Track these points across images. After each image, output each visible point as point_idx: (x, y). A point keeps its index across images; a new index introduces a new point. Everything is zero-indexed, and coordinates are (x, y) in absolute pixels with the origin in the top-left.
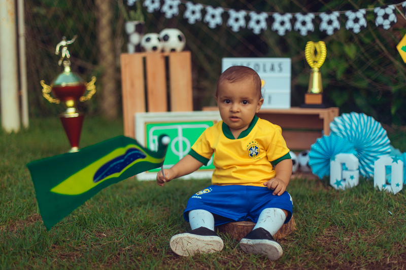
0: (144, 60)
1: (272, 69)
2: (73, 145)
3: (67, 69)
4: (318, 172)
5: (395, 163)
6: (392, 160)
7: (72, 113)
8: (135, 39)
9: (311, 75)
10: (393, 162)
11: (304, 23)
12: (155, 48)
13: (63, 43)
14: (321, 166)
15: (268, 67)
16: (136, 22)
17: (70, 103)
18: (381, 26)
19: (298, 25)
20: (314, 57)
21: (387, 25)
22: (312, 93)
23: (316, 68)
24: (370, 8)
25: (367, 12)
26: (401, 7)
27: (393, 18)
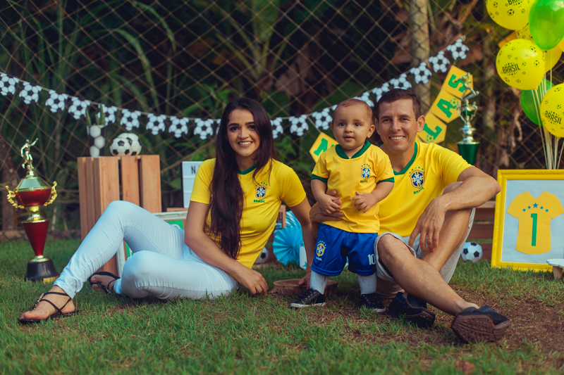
0: (120, 162)
2: (37, 254)
3: (31, 173)
4: (282, 259)
7: (37, 218)
8: (100, 142)
12: (127, 152)
13: (26, 146)
14: (285, 253)
16: (102, 126)
17: (35, 209)
18: (295, 133)
21: (300, 132)
24: (285, 118)
25: (283, 120)
26: (311, 117)
27: (305, 126)
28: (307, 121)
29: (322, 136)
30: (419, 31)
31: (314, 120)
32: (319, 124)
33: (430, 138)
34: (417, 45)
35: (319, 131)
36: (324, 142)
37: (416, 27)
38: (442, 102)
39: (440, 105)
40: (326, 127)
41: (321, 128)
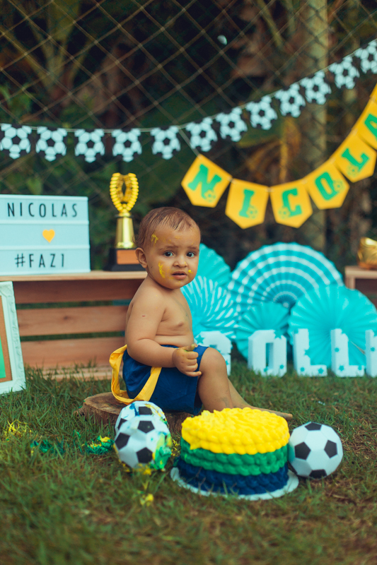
1: (64, 213)
5: (278, 339)
6: (274, 335)
9: (119, 221)
10: (276, 337)
11: (51, 143)
15: (58, 211)
18: (160, 154)
19: (41, 145)
20: (121, 195)
21: (167, 153)
22: (123, 249)
23: (125, 211)
24: (145, 130)
25: (142, 133)
26: (184, 130)
27: (175, 144)
28: (178, 136)
29: (201, 160)
30: (316, 19)
31: (189, 134)
32: (195, 141)
33: (353, 171)
34: (313, 38)
35: (196, 152)
36: (204, 170)
37: (312, 13)
38: (371, 118)
39: (368, 123)
40: (206, 147)
41: (199, 148)
